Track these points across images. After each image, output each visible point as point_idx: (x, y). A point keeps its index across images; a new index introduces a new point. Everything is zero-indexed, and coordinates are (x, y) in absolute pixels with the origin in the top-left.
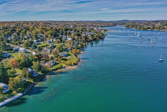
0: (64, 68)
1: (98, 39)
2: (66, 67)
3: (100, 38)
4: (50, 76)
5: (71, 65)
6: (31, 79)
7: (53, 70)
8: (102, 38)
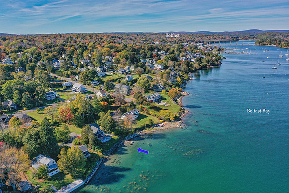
0: (157, 125)
1: (209, 66)
2: (160, 123)
3: (213, 64)
4: (132, 142)
5: (170, 121)
6: (98, 148)
7: (136, 130)
8: (218, 65)
